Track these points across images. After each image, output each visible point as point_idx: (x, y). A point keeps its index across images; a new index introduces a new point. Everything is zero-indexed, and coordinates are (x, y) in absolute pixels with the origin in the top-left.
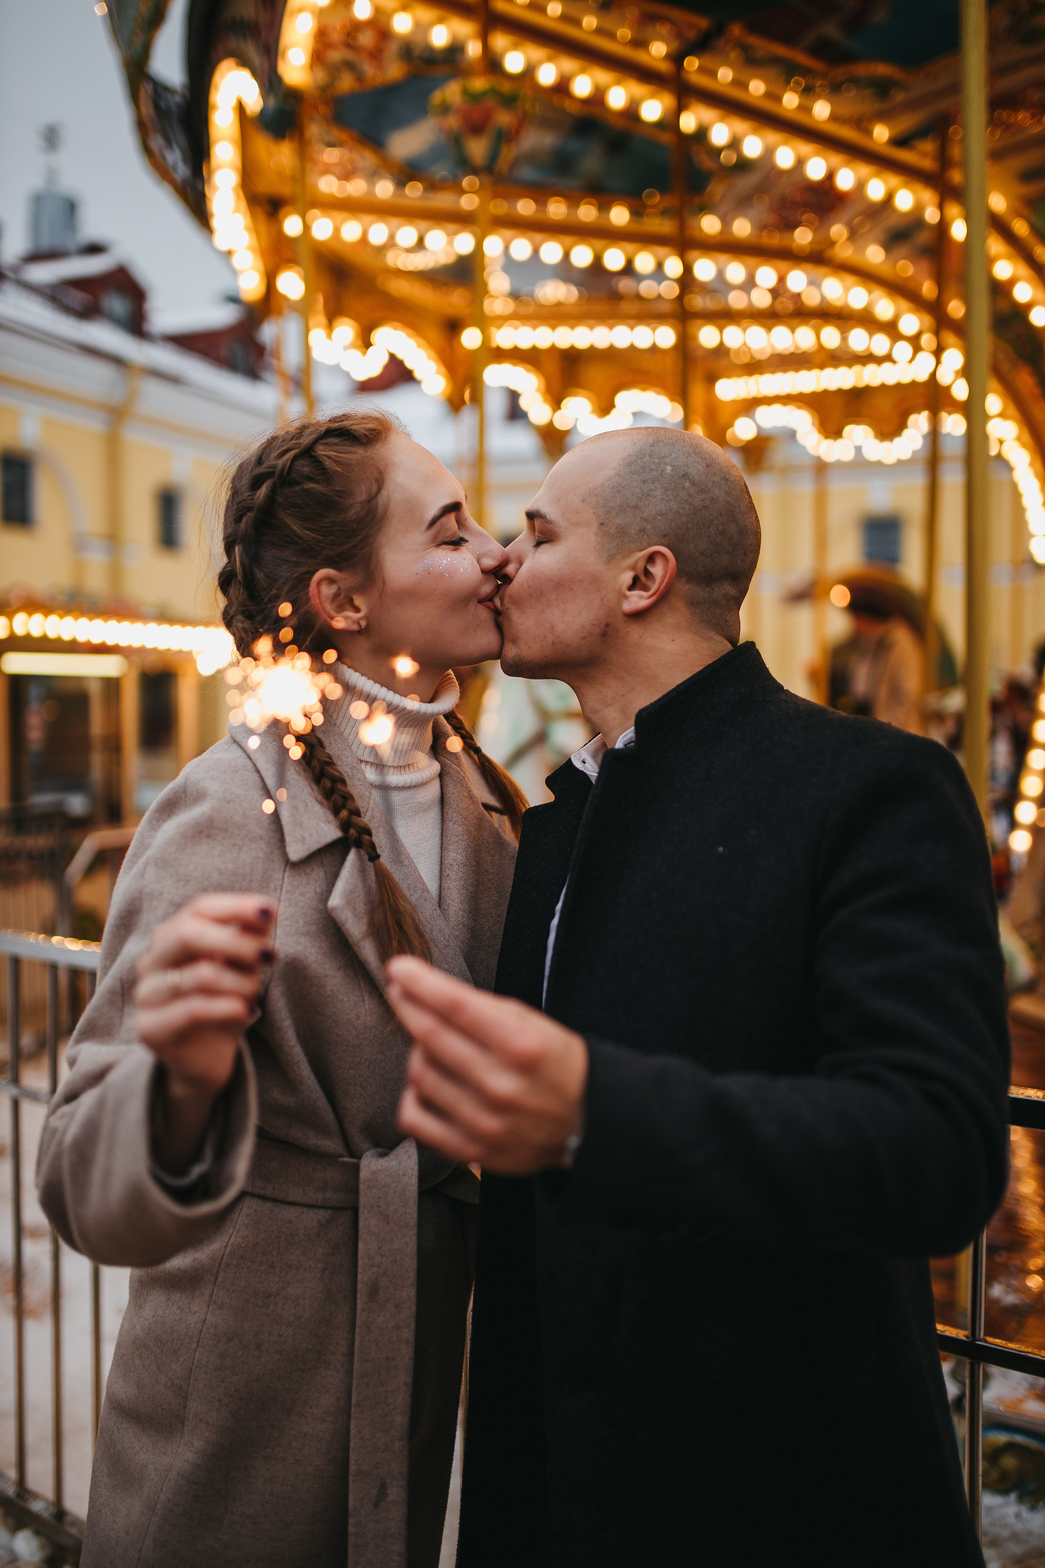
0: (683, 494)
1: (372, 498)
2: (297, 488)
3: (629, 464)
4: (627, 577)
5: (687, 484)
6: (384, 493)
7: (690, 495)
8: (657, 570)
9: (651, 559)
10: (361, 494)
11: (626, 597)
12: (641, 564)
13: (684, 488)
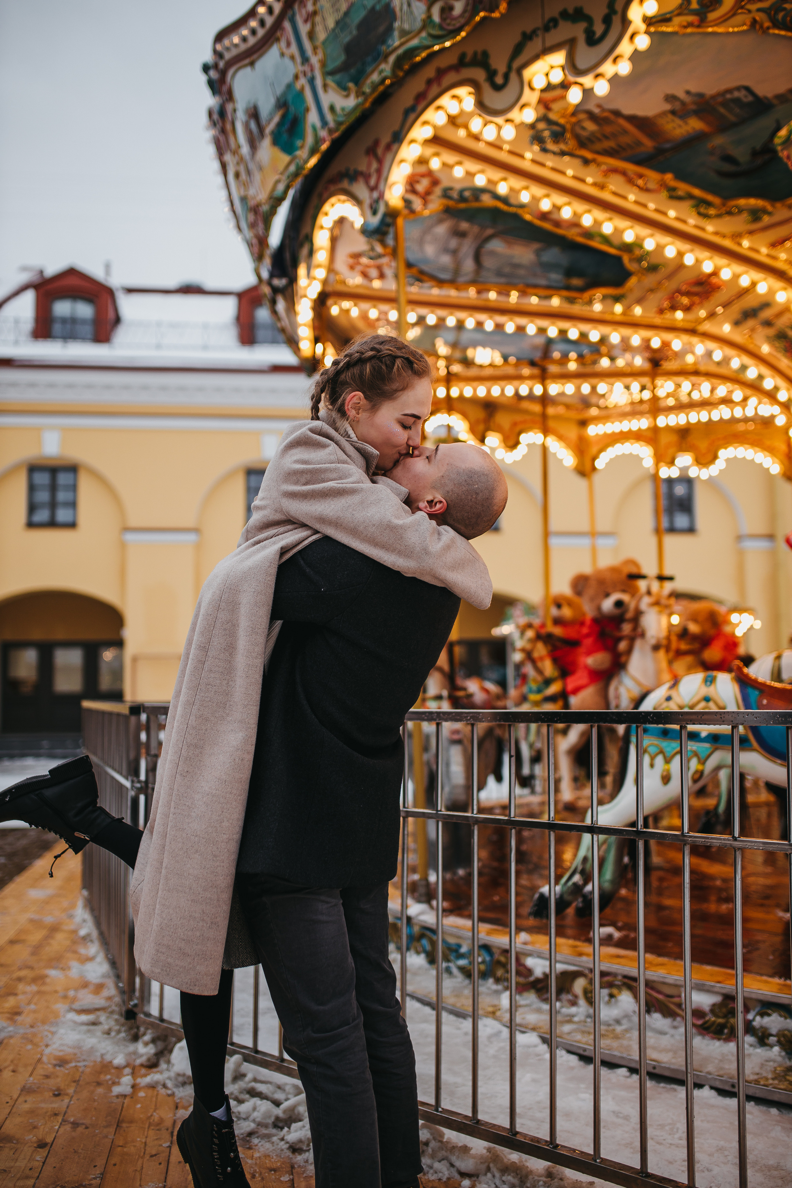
0: (470, 497)
1: (396, 391)
2: (380, 364)
3: (470, 471)
4: (430, 498)
5: (474, 496)
6: (401, 393)
7: (471, 500)
8: (438, 506)
9: (441, 502)
10: (395, 386)
11: (424, 502)
12: (436, 500)
13: (472, 496)
